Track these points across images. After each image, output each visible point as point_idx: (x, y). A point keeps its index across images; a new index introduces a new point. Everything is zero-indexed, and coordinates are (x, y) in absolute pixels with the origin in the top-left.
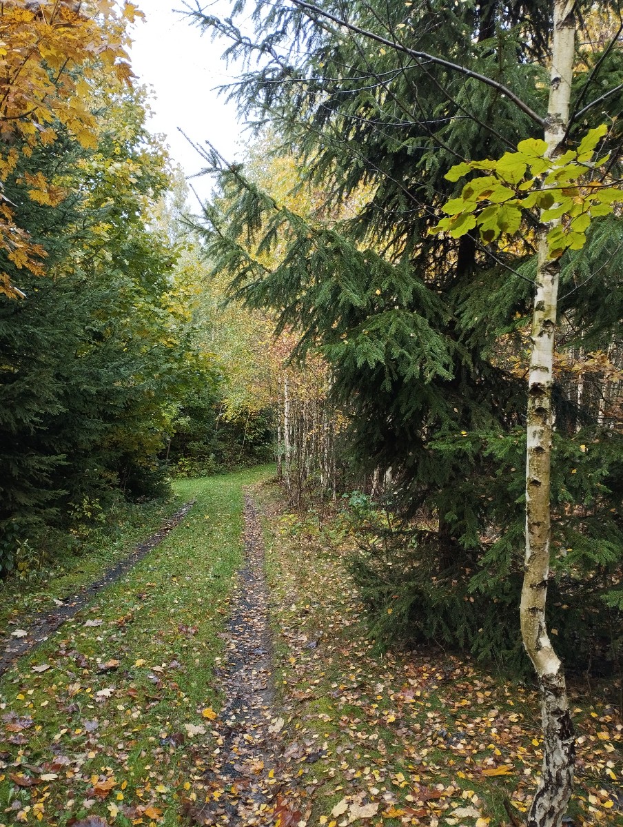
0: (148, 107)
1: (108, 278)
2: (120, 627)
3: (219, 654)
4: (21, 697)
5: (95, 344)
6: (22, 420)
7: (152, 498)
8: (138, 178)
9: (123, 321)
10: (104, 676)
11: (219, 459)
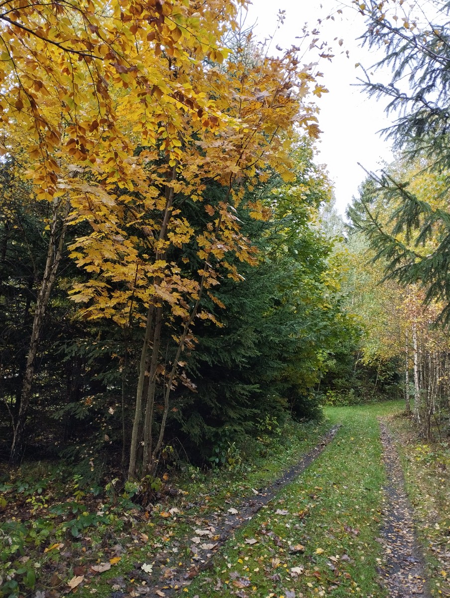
0: (315, 148)
1: (285, 264)
2: (300, 519)
3: (378, 556)
4: (240, 561)
5: (275, 308)
6: (235, 360)
7: (310, 419)
8: (307, 195)
9: (295, 292)
10: (295, 556)
11: (358, 394)
